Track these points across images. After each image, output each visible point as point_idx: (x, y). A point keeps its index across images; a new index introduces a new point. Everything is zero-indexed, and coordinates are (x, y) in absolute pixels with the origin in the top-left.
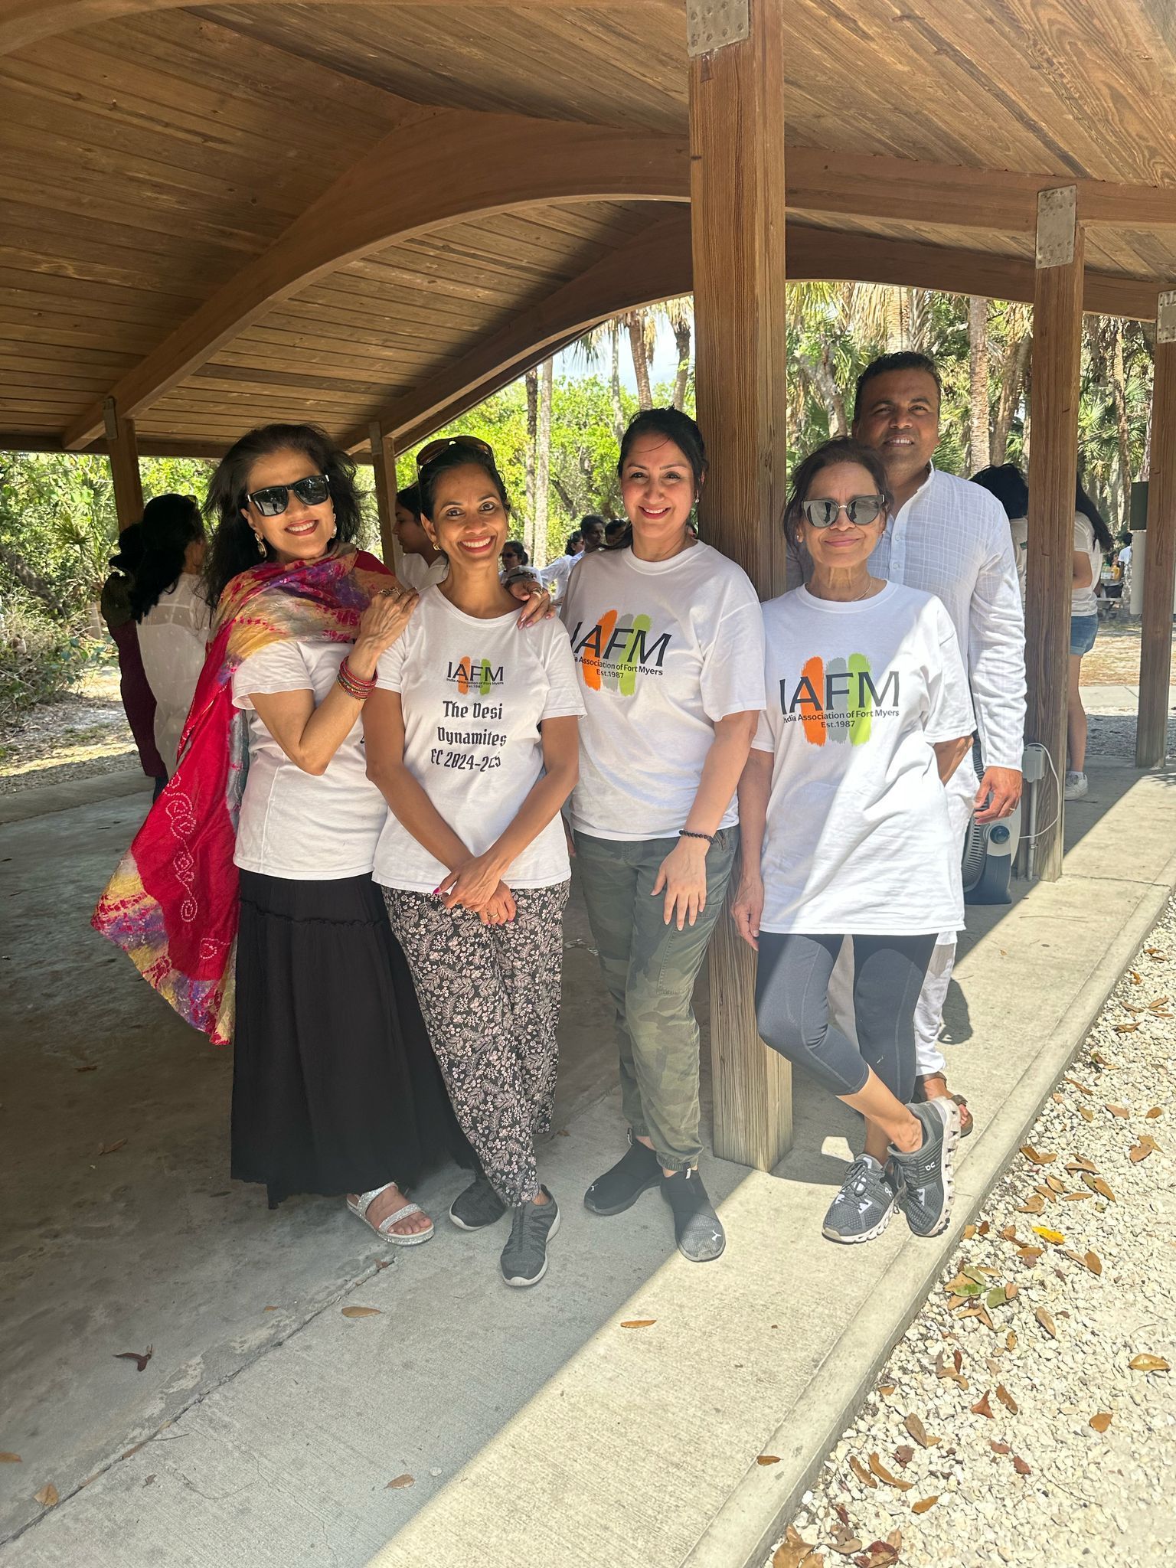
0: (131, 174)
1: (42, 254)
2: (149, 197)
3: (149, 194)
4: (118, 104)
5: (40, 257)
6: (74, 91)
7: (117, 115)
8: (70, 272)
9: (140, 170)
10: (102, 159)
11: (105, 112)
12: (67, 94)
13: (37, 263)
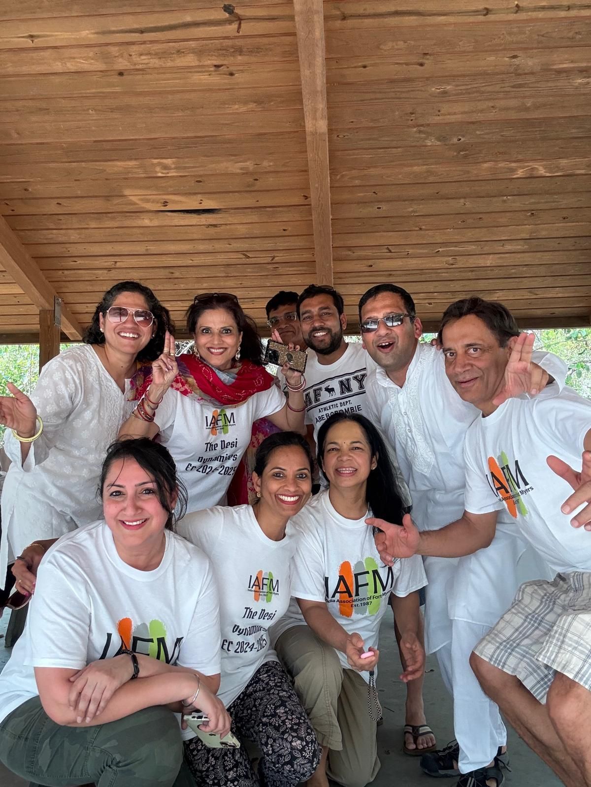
0: (555, 67)
1: (515, 162)
2: (580, 84)
3: (580, 81)
4: (521, 5)
5: (513, 165)
6: (481, 7)
7: (522, 16)
8: (542, 171)
9: (562, 60)
10: (529, 62)
11: (512, 17)
12: (476, 12)
13: (513, 170)
